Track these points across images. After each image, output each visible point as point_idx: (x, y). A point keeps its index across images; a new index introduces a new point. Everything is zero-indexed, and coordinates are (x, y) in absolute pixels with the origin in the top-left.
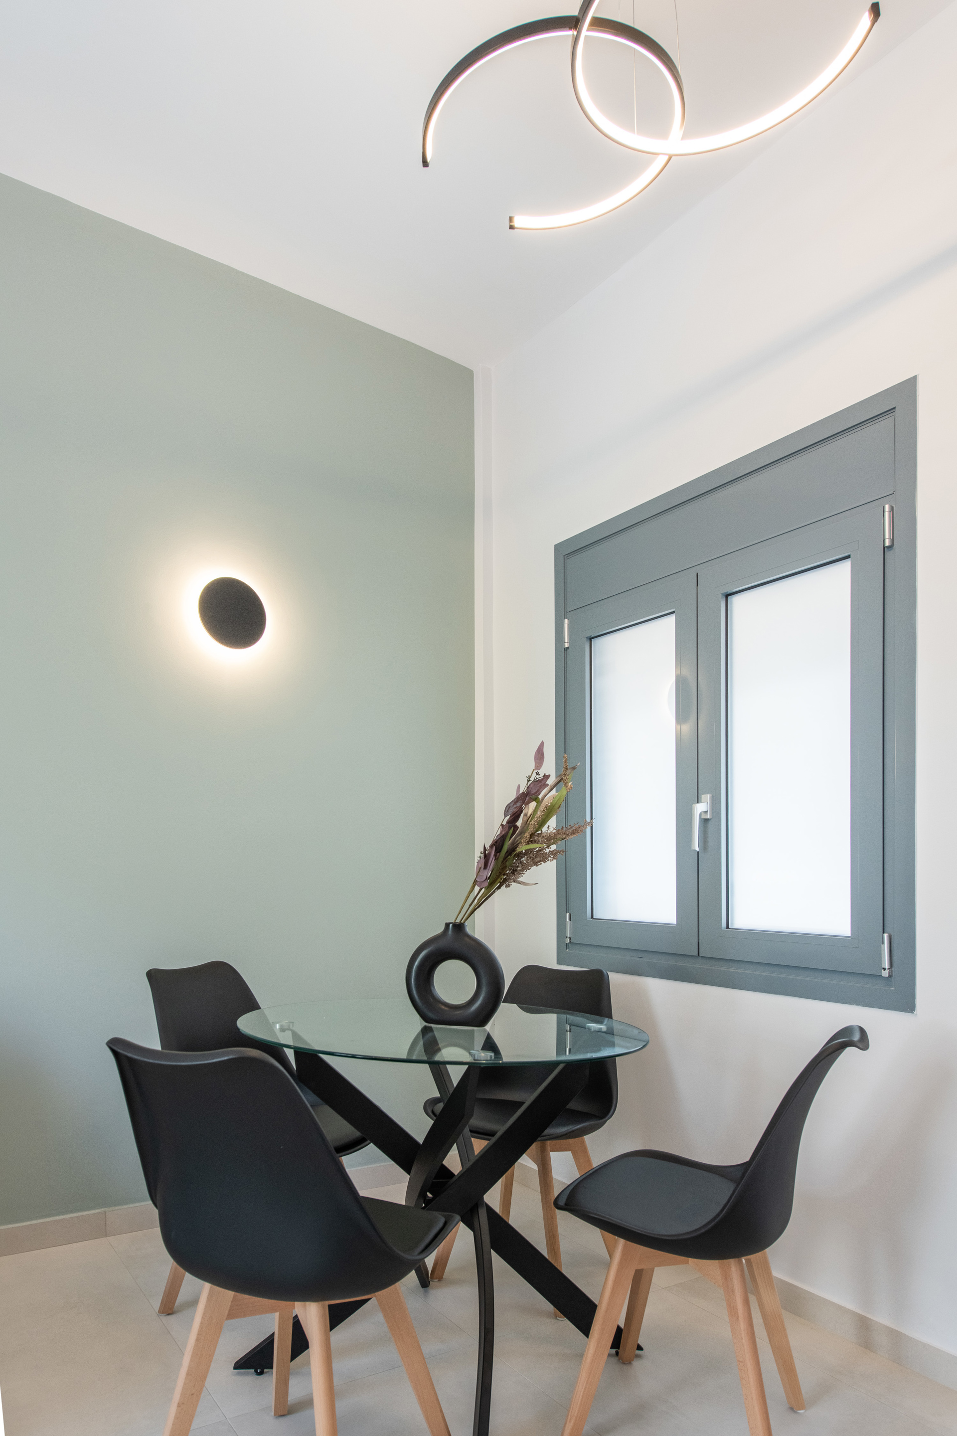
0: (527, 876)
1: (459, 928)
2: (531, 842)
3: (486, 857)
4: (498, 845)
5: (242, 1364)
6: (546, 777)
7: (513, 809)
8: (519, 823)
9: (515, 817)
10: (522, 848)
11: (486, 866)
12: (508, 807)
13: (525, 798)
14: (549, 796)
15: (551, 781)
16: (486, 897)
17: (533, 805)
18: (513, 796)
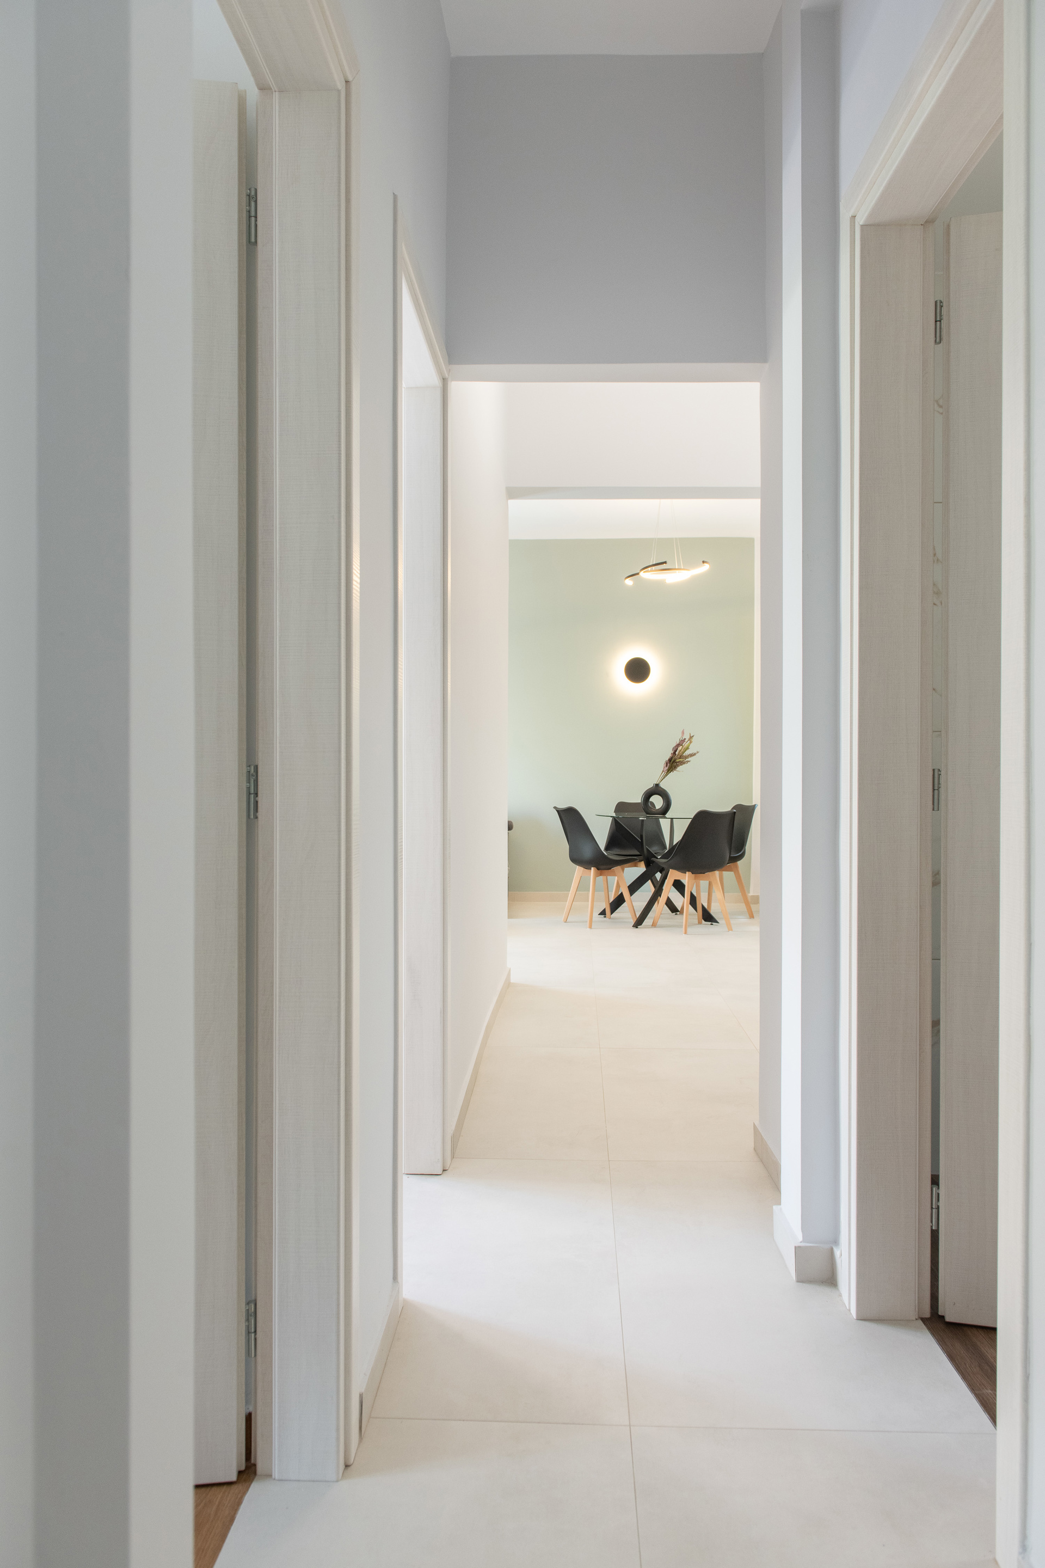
0: (679, 769)
1: (657, 785)
2: (680, 758)
3: (667, 763)
4: (670, 760)
5: (601, 914)
6: (685, 739)
7: (674, 749)
8: (677, 753)
9: (676, 751)
10: (678, 761)
11: (666, 766)
12: (673, 748)
13: (678, 745)
14: (685, 744)
15: (686, 740)
16: (666, 775)
17: (681, 747)
18: (675, 745)
